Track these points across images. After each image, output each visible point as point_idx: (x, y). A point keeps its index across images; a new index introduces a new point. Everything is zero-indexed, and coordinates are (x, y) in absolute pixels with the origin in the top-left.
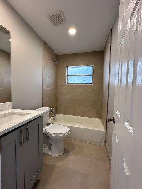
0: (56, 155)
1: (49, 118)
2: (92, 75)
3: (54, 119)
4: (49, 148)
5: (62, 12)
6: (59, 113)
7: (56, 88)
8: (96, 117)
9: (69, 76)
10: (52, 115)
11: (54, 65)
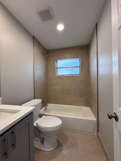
0: (49, 150)
1: (41, 109)
2: (79, 67)
3: (46, 109)
4: (41, 141)
5: (51, 8)
6: (50, 103)
7: (47, 80)
8: (85, 106)
9: (58, 68)
10: (44, 106)
11: (44, 59)
